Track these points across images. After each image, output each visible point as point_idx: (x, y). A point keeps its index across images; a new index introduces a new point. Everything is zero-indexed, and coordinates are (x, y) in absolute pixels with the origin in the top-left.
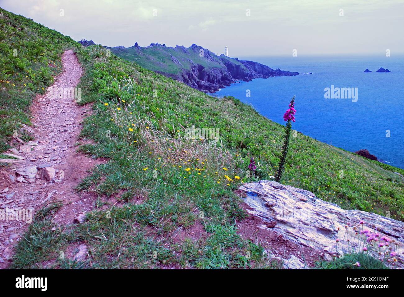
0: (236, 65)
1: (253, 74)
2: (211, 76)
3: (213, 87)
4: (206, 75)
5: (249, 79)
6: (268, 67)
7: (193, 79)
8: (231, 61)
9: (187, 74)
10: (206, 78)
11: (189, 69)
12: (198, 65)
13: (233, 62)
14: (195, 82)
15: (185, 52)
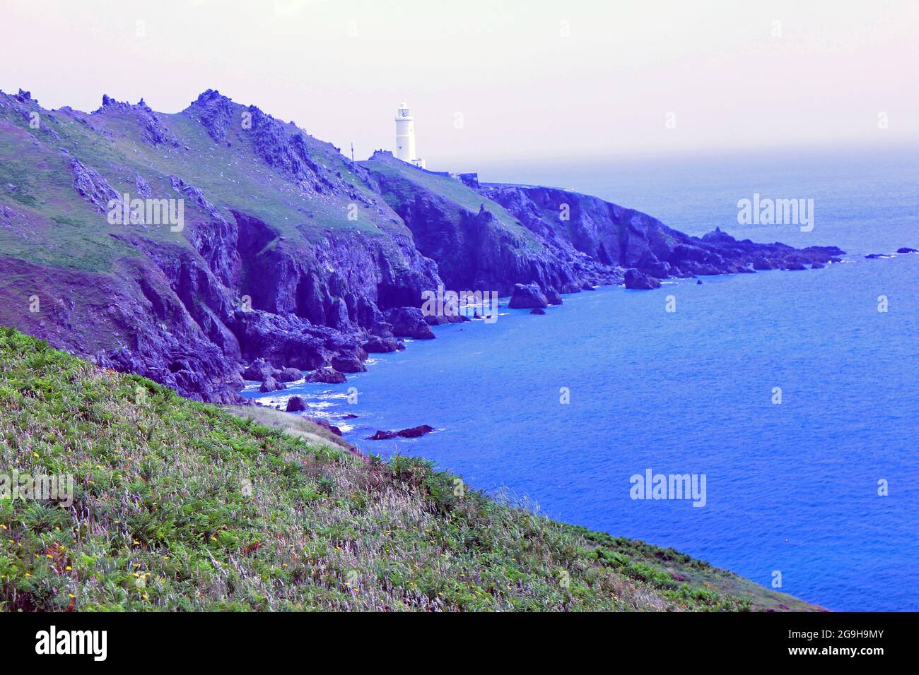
0: (463, 212)
1: (567, 267)
2: (316, 284)
3: (330, 345)
4: (284, 276)
5: (543, 297)
6: (652, 222)
7: (211, 305)
8: (435, 189)
9: (169, 272)
10: (286, 292)
11: (183, 242)
12: (237, 215)
13: (447, 197)
14: (217, 321)
15: (158, 140)
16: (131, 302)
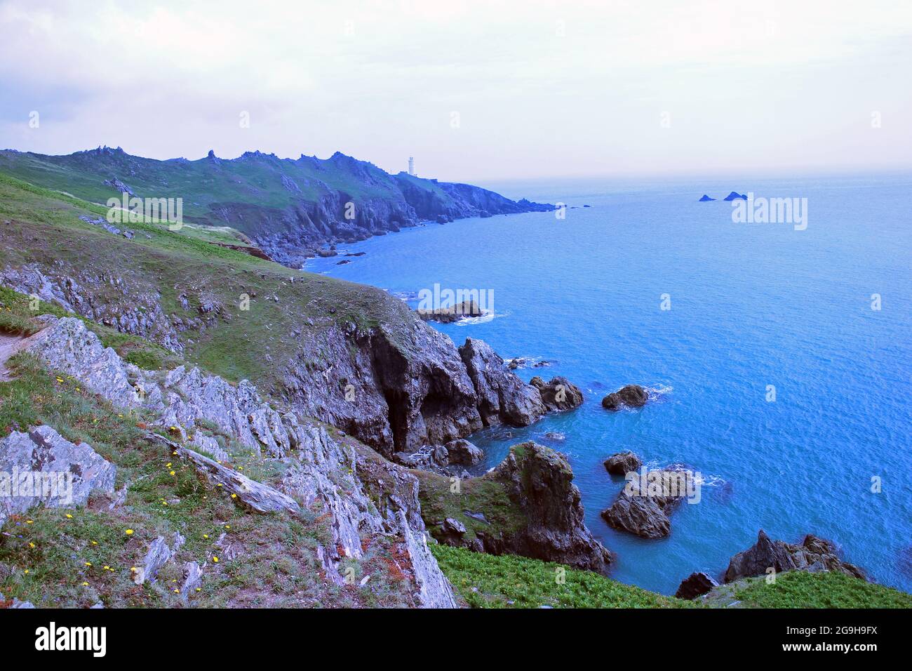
0: (427, 192)
1: (463, 210)
2: (364, 214)
5: (446, 219)
7: (323, 220)
9: (309, 210)
11: (316, 200)
12: (339, 191)
13: (422, 187)
14: (325, 226)
15: (318, 168)
16: (291, 218)
